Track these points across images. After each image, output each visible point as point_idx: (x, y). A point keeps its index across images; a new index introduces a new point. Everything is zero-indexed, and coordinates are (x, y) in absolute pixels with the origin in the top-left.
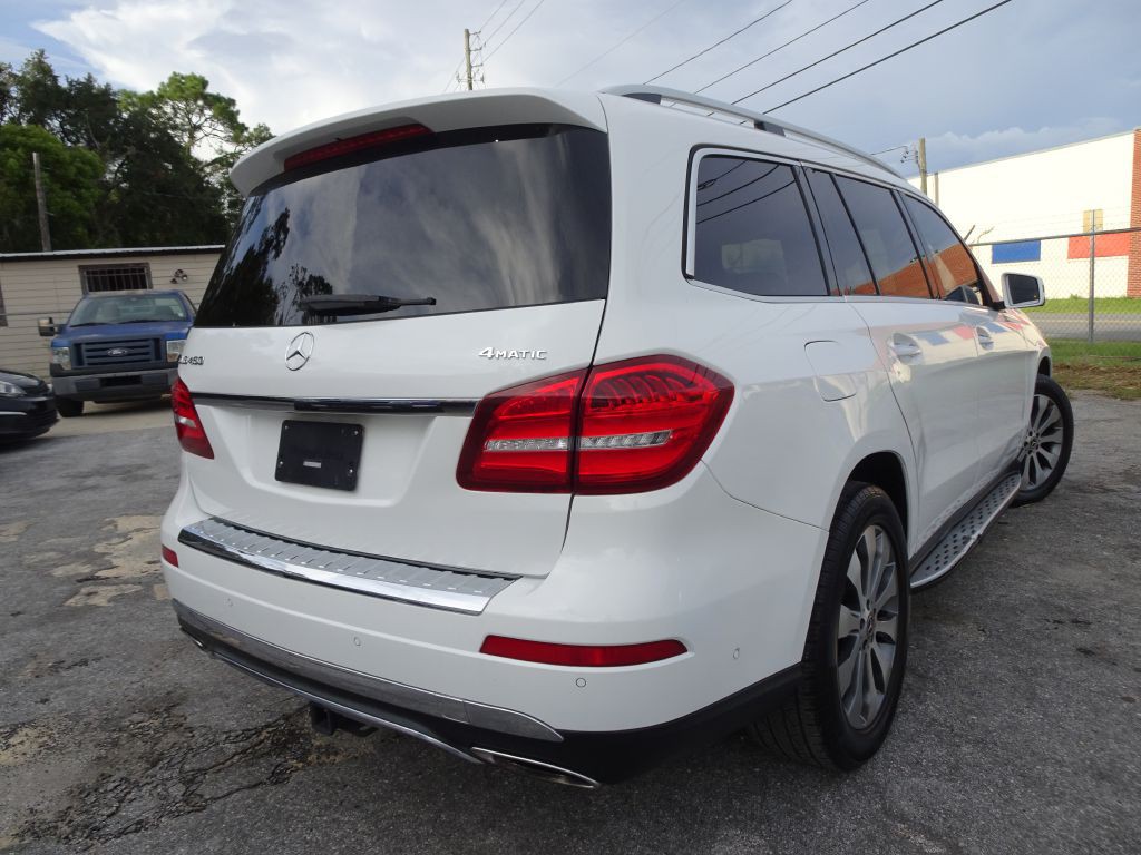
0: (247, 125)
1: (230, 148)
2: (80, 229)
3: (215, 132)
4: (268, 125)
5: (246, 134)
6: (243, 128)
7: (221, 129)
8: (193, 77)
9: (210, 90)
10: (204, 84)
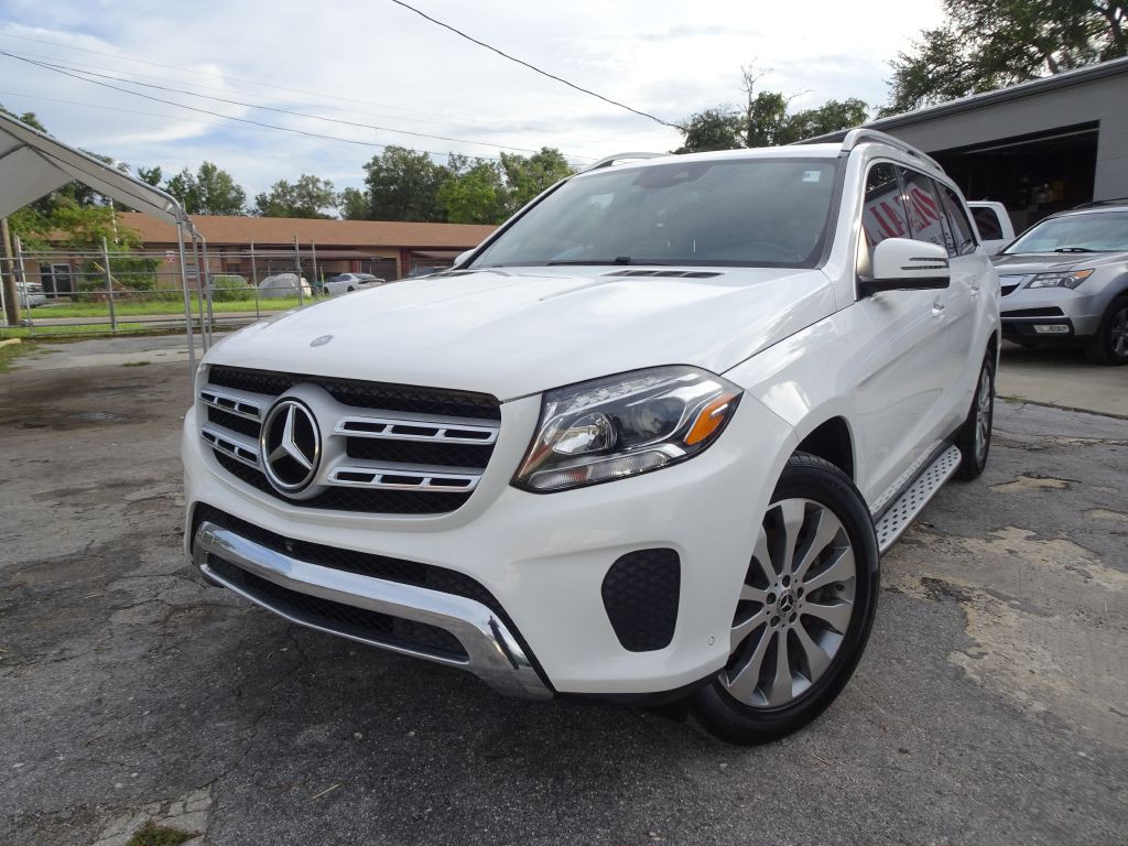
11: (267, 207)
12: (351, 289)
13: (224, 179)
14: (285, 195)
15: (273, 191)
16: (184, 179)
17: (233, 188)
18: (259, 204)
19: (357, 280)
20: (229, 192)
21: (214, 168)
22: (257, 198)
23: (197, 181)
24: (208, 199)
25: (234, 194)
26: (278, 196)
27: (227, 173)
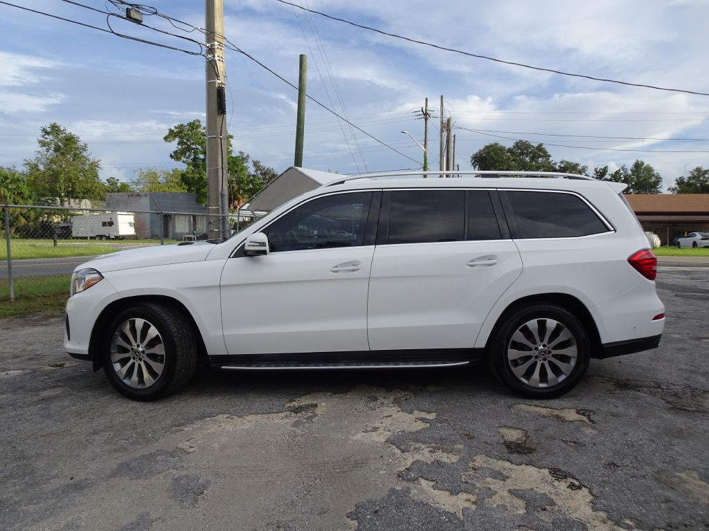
11: (685, 186)
12: (695, 245)
13: (649, 169)
14: (699, 176)
15: (690, 175)
16: (622, 172)
17: (654, 175)
18: (678, 184)
19: (701, 237)
20: (650, 178)
21: (642, 164)
22: (677, 180)
23: (630, 173)
24: (636, 183)
25: (653, 179)
26: (694, 177)
27: (651, 166)
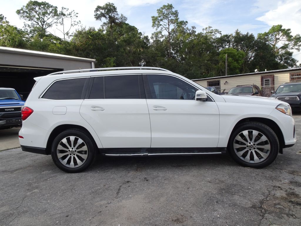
0: (292, 35)
1: (287, 43)
2: (237, 70)
3: (283, 39)
4: (300, 34)
5: (292, 38)
6: (292, 36)
7: (285, 38)
8: (279, 25)
9: (283, 28)
10: (281, 26)
